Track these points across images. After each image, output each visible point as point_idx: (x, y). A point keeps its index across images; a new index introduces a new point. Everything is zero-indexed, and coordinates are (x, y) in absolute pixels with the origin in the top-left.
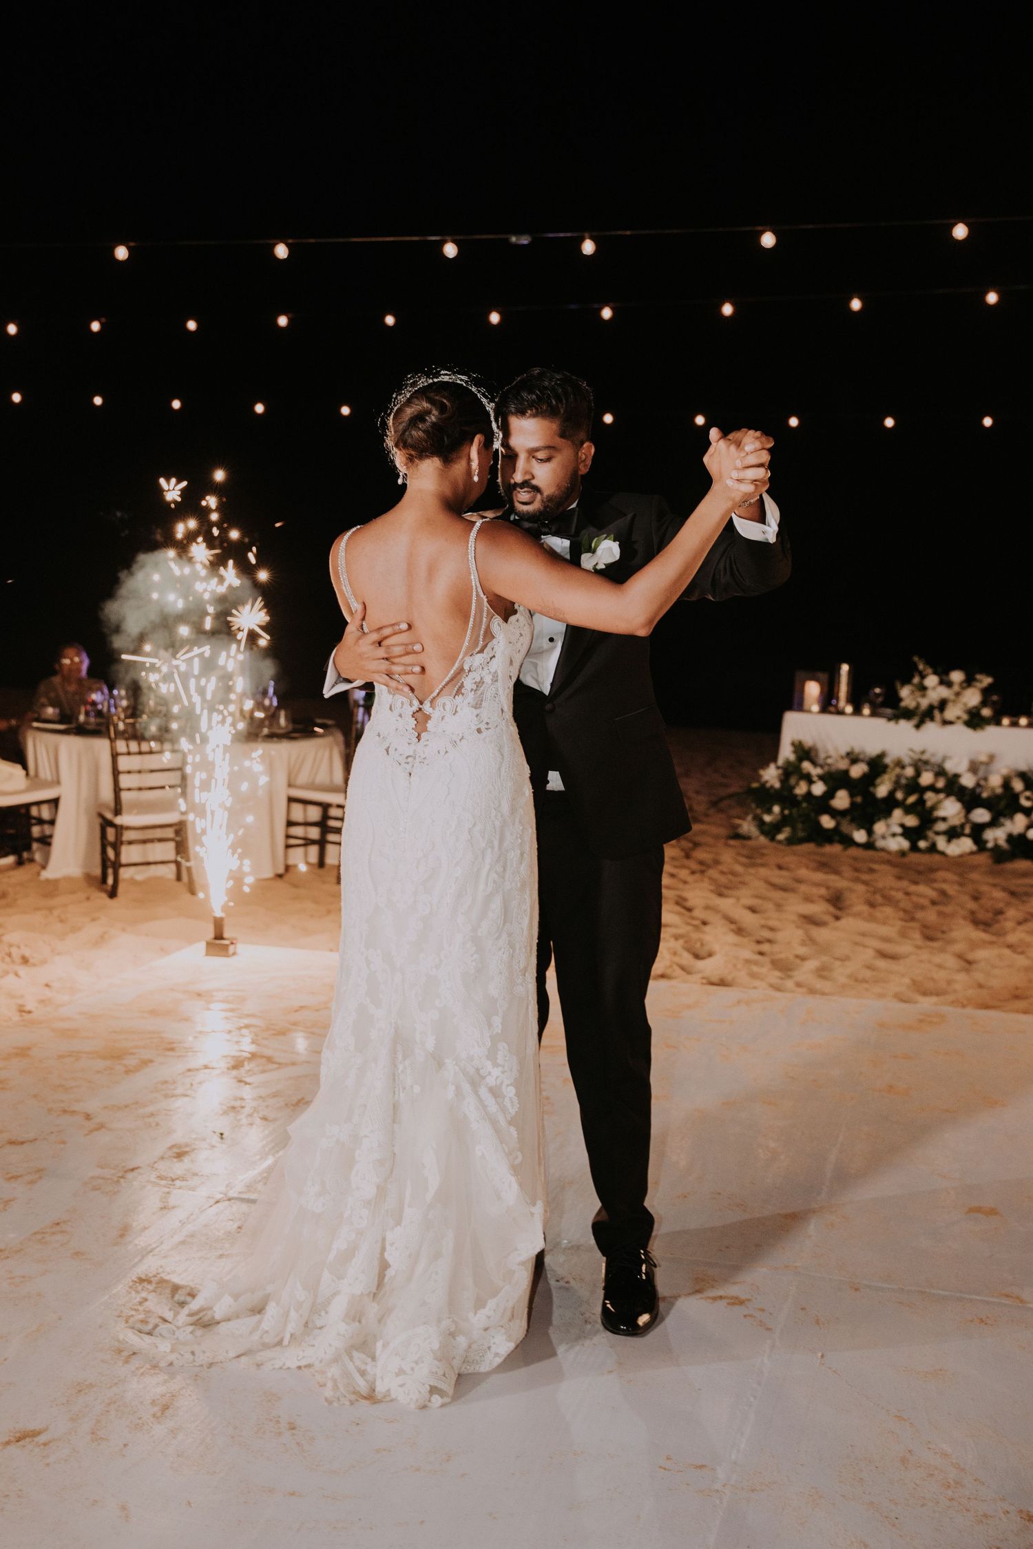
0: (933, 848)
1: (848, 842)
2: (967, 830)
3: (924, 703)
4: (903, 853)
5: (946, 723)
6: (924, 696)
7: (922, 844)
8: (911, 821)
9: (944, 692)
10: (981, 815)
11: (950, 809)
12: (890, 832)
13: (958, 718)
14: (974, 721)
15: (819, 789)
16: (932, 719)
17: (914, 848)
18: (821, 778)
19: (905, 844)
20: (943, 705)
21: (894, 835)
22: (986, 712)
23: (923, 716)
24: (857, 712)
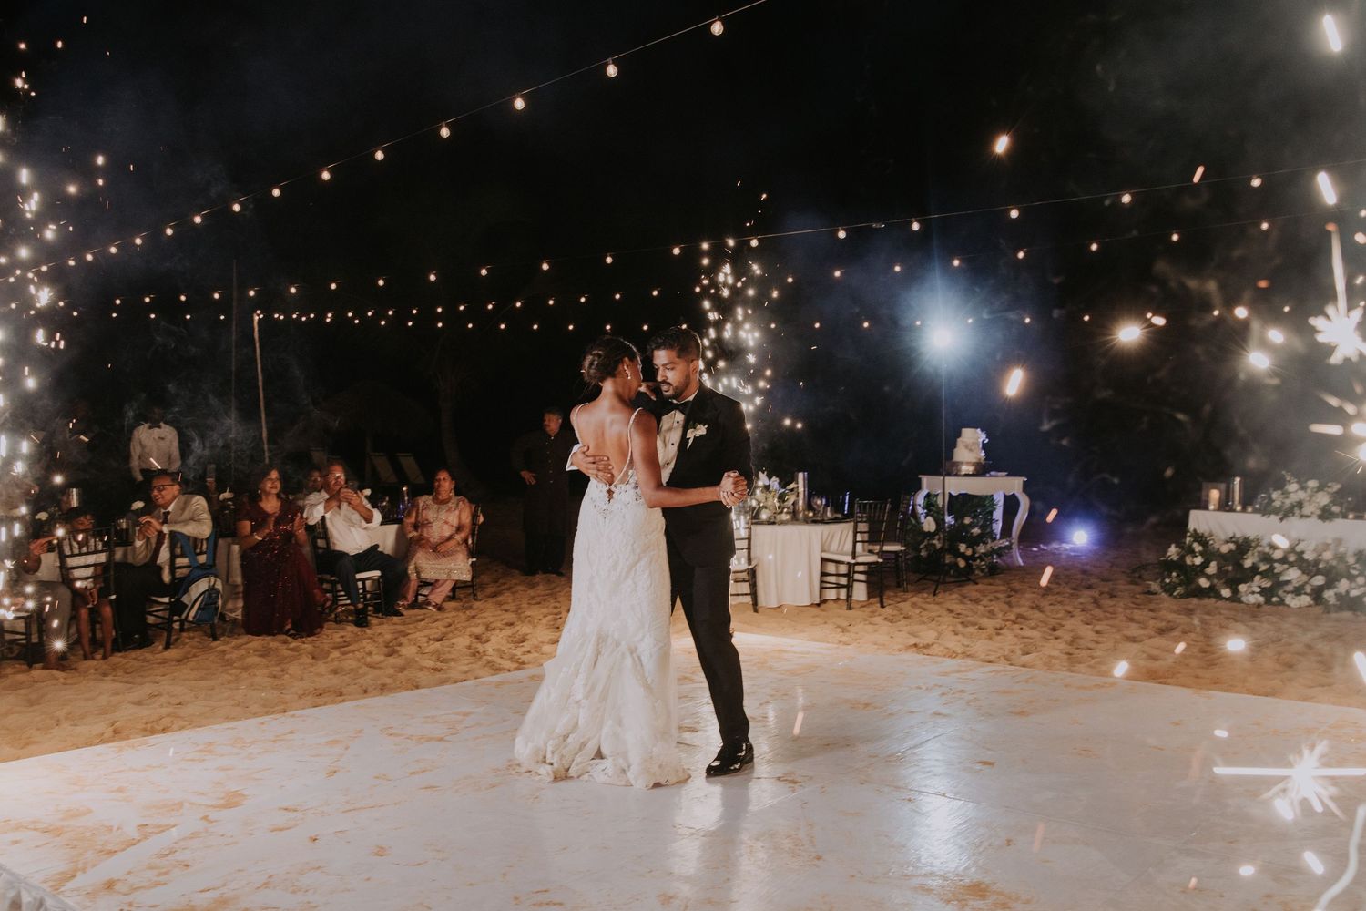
0: (1282, 602)
1: (1219, 597)
2: (1308, 589)
3: (1288, 502)
4: (1259, 605)
5: (1302, 516)
6: (1287, 498)
7: (1275, 599)
8: (1266, 584)
9: (1302, 495)
10: (1319, 580)
11: (1293, 575)
12: (1250, 591)
13: (1312, 513)
14: (1326, 515)
15: (1198, 561)
16: (1294, 514)
17: (1268, 602)
18: (1201, 554)
19: (1261, 599)
20: (1300, 505)
21: (1253, 593)
22: (1335, 509)
23: (1286, 513)
24: (1244, 510)
